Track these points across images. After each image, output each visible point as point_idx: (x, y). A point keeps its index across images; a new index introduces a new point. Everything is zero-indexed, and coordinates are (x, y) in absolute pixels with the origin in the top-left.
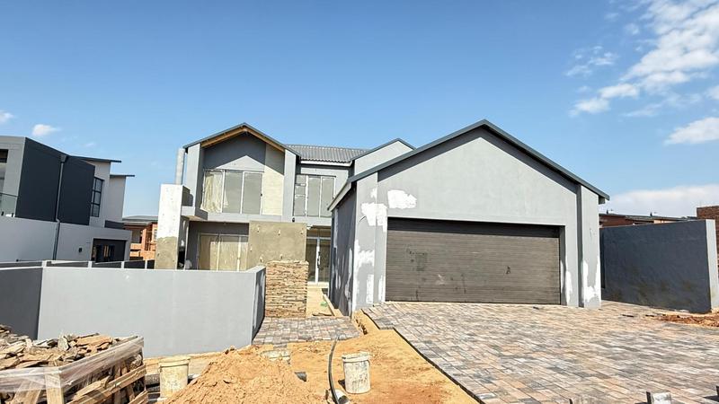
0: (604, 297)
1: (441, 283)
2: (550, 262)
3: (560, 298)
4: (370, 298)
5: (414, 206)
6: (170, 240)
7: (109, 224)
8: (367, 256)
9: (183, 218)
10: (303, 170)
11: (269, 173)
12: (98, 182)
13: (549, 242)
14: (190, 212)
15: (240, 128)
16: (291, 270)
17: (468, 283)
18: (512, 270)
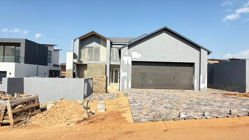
0: (208, 87)
1: (150, 82)
2: (190, 75)
3: (192, 88)
4: (125, 87)
5: (140, 57)
6: (70, 70)
7: (54, 65)
8: (125, 74)
9: (74, 63)
10: (113, 46)
11: (102, 47)
12: (50, 52)
13: (189, 68)
14: (76, 61)
15: (92, 33)
16: (100, 78)
17: (159, 82)
18: (175, 78)
